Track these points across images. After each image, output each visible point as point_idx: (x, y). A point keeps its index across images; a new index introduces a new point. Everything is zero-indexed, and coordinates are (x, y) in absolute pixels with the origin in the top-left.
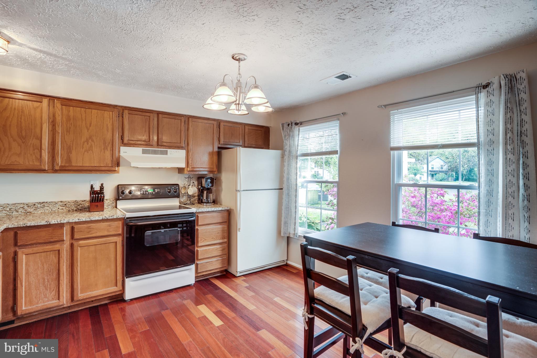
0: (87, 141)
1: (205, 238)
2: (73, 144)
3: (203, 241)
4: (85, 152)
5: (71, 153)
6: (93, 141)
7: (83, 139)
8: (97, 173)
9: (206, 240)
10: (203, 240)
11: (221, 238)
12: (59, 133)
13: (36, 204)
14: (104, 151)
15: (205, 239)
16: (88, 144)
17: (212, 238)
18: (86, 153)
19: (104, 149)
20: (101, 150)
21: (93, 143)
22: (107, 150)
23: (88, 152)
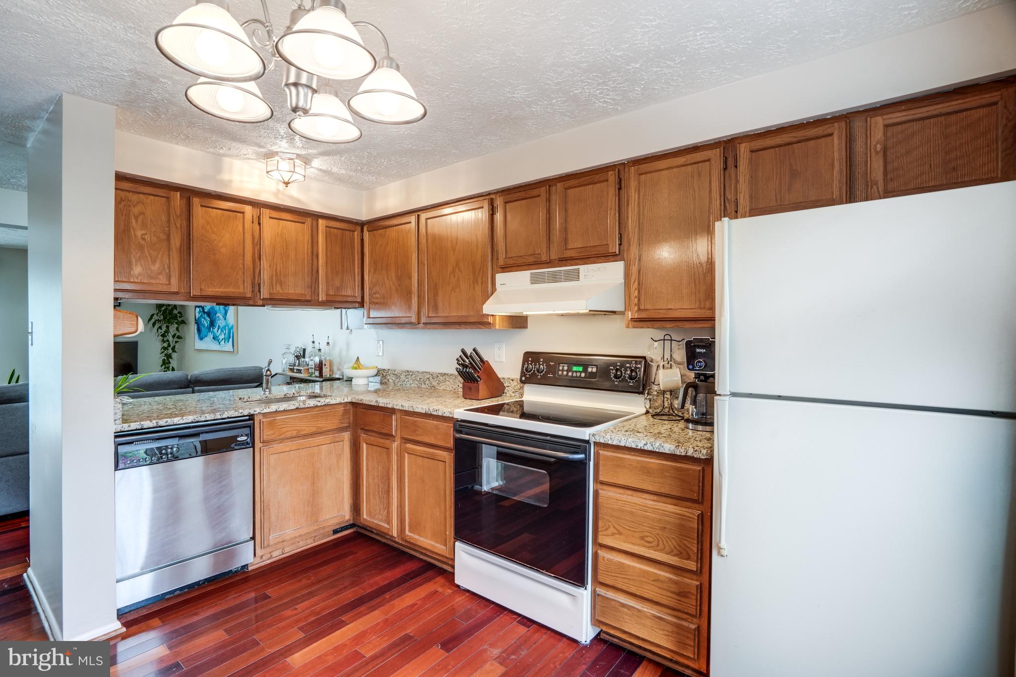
0: (453, 272)
1: (617, 527)
2: (439, 279)
3: (613, 534)
4: (451, 291)
5: (437, 296)
6: (460, 270)
7: (450, 269)
8: (467, 328)
9: (620, 533)
10: (612, 530)
11: (675, 552)
12: (425, 264)
13: (439, 375)
14: (474, 286)
15: (617, 530)
16: (454, 276)
17: (642, 538)
18: (453, 292)
19: (473, 283)
20: (470, 285)
21: (460, 274)
22: (478, 284)
23: (455, 292)
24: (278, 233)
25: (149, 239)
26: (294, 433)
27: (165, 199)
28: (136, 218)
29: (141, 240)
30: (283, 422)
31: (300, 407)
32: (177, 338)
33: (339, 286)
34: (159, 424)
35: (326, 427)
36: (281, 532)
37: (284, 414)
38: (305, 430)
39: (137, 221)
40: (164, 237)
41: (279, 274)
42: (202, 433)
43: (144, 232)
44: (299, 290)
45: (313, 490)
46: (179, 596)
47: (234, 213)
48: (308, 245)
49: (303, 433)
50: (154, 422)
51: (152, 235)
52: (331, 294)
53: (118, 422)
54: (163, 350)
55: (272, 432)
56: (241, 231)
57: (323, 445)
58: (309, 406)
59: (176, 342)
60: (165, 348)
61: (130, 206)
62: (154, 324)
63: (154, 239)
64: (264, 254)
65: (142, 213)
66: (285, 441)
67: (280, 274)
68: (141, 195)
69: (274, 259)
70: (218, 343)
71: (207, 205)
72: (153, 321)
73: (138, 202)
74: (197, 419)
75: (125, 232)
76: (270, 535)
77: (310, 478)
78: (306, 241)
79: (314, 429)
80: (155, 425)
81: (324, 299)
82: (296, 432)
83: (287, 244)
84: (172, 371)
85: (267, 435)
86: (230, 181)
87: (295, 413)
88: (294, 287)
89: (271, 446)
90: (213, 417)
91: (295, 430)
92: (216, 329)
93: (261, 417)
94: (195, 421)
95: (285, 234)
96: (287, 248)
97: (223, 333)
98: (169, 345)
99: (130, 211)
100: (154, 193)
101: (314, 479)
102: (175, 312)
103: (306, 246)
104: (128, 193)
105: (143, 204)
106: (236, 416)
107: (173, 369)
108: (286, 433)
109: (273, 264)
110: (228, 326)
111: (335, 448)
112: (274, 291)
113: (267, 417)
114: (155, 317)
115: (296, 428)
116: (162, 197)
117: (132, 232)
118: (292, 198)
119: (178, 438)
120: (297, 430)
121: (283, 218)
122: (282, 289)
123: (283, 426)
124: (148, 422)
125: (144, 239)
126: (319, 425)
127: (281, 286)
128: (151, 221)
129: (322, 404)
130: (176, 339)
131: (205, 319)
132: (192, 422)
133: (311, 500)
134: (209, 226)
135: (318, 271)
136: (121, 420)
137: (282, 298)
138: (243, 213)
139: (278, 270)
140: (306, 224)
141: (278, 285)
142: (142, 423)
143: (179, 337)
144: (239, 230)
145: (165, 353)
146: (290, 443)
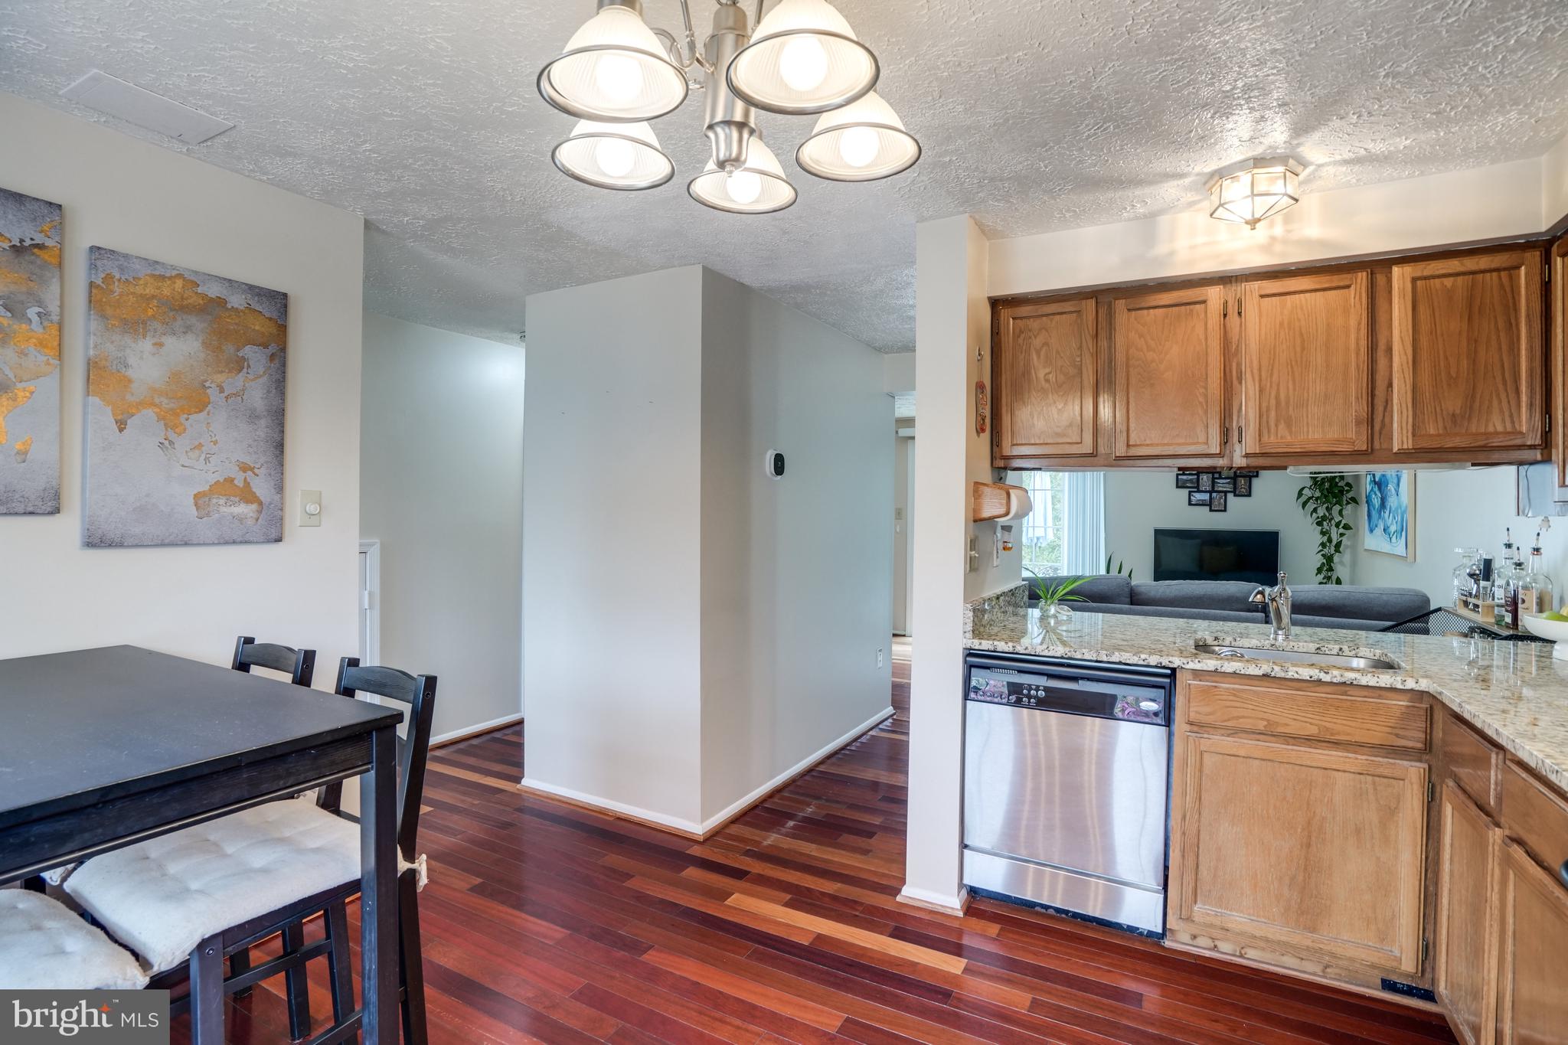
24: (1281, 324)
25: (1054, 379)
26: (1261, 725)
27: (1075, 315)
28: (1038, 353)
29: (1043, 382)
30: (1235, 695)
31: (1273, 674)
32: (1343, 527)
33: (1458, 412)
34: (1016, 650)
35: (1348, 734)
36: (1221, 907)
37: (1233, 680)
38: (1287, 725)
39: (1039, 356)
40: (1072, 371)
41: (1283, 404)
42: (1082, 678)
43: (1047, 370)
44: (1333, 433)
45: (1307, 859)
46: (1051, 917)
47: (1188, 307)
48: (1359, 330)
49: (1281, 729)
50: (1010, 644)
51: (1058, 372)
52: (1432, 431)
53: (967, 635)
54: (1320, 548)
55: (1208, 709)
56: (1202, 337)
57: (1338, 770)
58: (1296, 676)
59: (1342, 535)
60: (1323, 545)
61: (1030, 338)
62: (1304, 505)
63: (1061, 378)
64: (1248, 370)
65: (1046, 344)
66: (1240, 735)
67: (1288, 403)
68: (1044, 318)
69: (1272, 375)
70: (1389, 539)
71: (1138, 307)
72: (1303, 499)
73: (1040, 329)
74: (1069, 654)
75: (1024, 376)
76: (1195, 902)
77: (1299, 830)
78: (1353, 322)
79: (1313, 730)
80: (1011, 650)
81: (1408, 444)
82: (1266, 723)
83: (1303, 341)
84: (1337, 583)
85: (1197, 712)
86: (1172, 254)
87: (1267, 684)
88: (1322, 427)
89: (1205, 736)
90: (1094, 655)
91: (1262, 719)
92: (1387, 512)
93: (1189, 676)
94: (1066, 656)
95: (1299, 320)
96: (1303, 349)
97: (1394, 522)
98: (1330, 540)
99: (1030, 344)
100: (1060, 310)
101: (1310, 837)
102: (1341, 484)
103: (1353, 337)
104: (1028, 321)
105: (1047, 330)
106: (1135, 663)
107: (1339, 582)
108: (1241, 720)
109: (1271, 386)
110: (1401, 508)
111: (1375, 789)
112: (1272, 439)
113: (1202, 678)
114: (1307, 493)
115: (1266, 716)
116: (1071, 312)
117: (1034, 374)
118: (1308, 243)
119: (1046, 678)
120: (1268, 721)
121: (1292, 289)
122: (1291, 433)
123: (1238, 704)
124: (1003, 643)
125: (1047, 381)
126: (1328, 725)
127: (1289, 425)
128: (1058, 352)
129: (1335, 681)
130: (1341, 531)
131: (1376, 494)
132: (1062, 658)
133: (1300, 878)
134: (1142, 339)
135: (1390, 385)
136: (971, 632)
137: (1292, 450)
138: (1204, 302)
139: (1282, 396)
140: (1353, 287)
141: (1282, 426)
142: (996, 643)
143: (1347, 527)
144: (1198, 335)
145: (1322, 552)
146: (1250, 742)
